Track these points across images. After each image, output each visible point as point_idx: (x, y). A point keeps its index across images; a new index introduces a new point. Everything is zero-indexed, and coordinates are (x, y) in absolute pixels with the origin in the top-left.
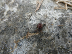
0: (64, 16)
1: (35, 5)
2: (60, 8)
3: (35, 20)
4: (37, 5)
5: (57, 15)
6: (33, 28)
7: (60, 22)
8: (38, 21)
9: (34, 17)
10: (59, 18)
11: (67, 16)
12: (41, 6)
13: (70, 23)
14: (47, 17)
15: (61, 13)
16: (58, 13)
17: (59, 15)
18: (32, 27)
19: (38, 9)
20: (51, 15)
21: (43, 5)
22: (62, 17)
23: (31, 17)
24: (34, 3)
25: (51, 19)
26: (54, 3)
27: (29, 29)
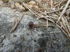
0: (45, 36)
1: (12, 23)
2: (40, 26)
3: (7, 46)
4: (13, 23)
5: (37, 35)
7: (40, 44)
8: (12, 46)
9: (8, 41)
10: (39, 40)
11: (48, 36)
12: (18, 24)
13: (51, 45)
14: (24, 40)
15: (41, 32)
16: (38, 32)
17: (39, 35)
19: (14, 28)
20: (29, 36)
22: (42, 37)
23: (4, 41)
26: (35, 19)
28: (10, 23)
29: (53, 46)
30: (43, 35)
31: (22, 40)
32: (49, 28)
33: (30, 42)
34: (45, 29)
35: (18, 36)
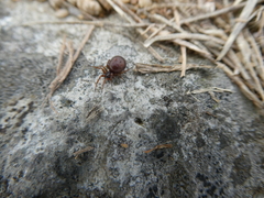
0: (175, 105)
1: (54, 58)
2: (156, 70)
3: (42, 134)
4: (60, 58)
5: (146, 101)
6: (28, 177)
7: (158, 132)
8: (58, 134)
9: (43, 120)
10: (153, 116)
11: (185, 104)
12: (76, 63)
13: (198, 134)
14: (100, 115)
15: (162, 89)
16: (150, 90)
17: (152, 101)
18: (26, 172)
19: (62, 76)
20: (117, 104)
21: (88, 57)
22: (165, 109)
23: (28, 118)
24: (47, 53)
25: (118, 121)
26: (137, 48)
27: (11, 181)
28: (45, 59)
29: (204, 137)
30: (167, 100)
31: (93, 115)
32: (192, 76)
33: (121, 125)
34: (176, 81)
35: (80, 104)
